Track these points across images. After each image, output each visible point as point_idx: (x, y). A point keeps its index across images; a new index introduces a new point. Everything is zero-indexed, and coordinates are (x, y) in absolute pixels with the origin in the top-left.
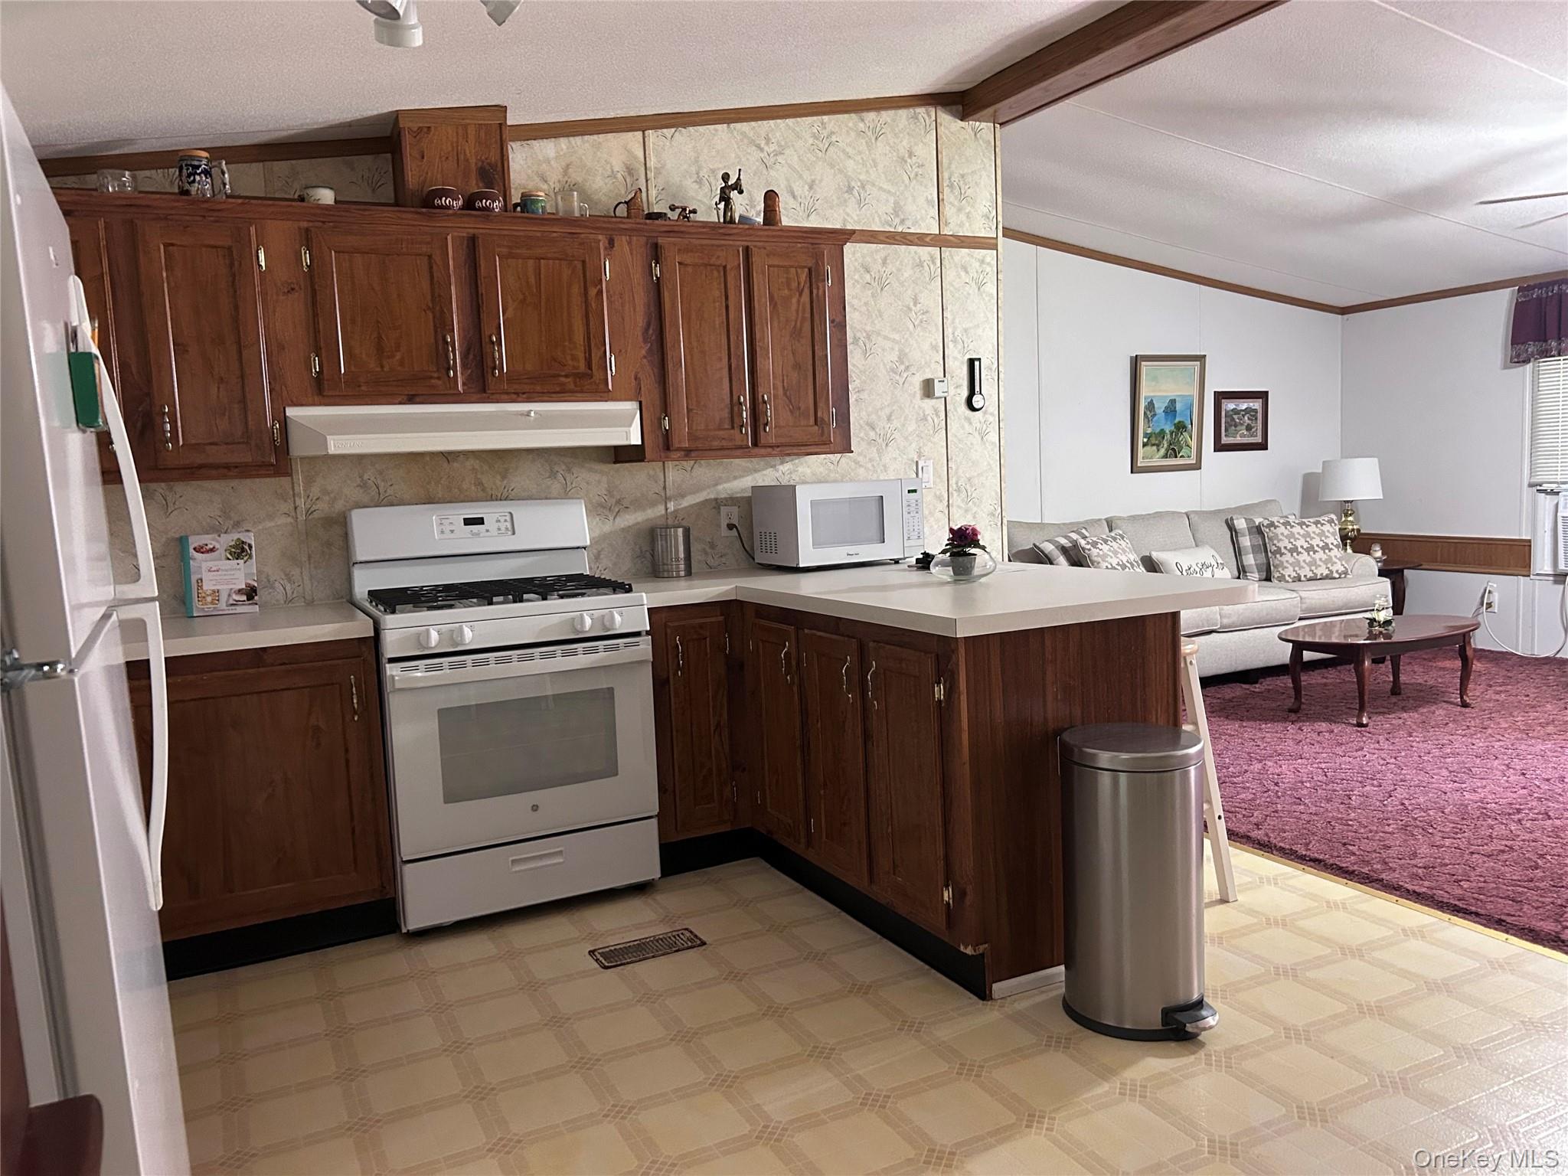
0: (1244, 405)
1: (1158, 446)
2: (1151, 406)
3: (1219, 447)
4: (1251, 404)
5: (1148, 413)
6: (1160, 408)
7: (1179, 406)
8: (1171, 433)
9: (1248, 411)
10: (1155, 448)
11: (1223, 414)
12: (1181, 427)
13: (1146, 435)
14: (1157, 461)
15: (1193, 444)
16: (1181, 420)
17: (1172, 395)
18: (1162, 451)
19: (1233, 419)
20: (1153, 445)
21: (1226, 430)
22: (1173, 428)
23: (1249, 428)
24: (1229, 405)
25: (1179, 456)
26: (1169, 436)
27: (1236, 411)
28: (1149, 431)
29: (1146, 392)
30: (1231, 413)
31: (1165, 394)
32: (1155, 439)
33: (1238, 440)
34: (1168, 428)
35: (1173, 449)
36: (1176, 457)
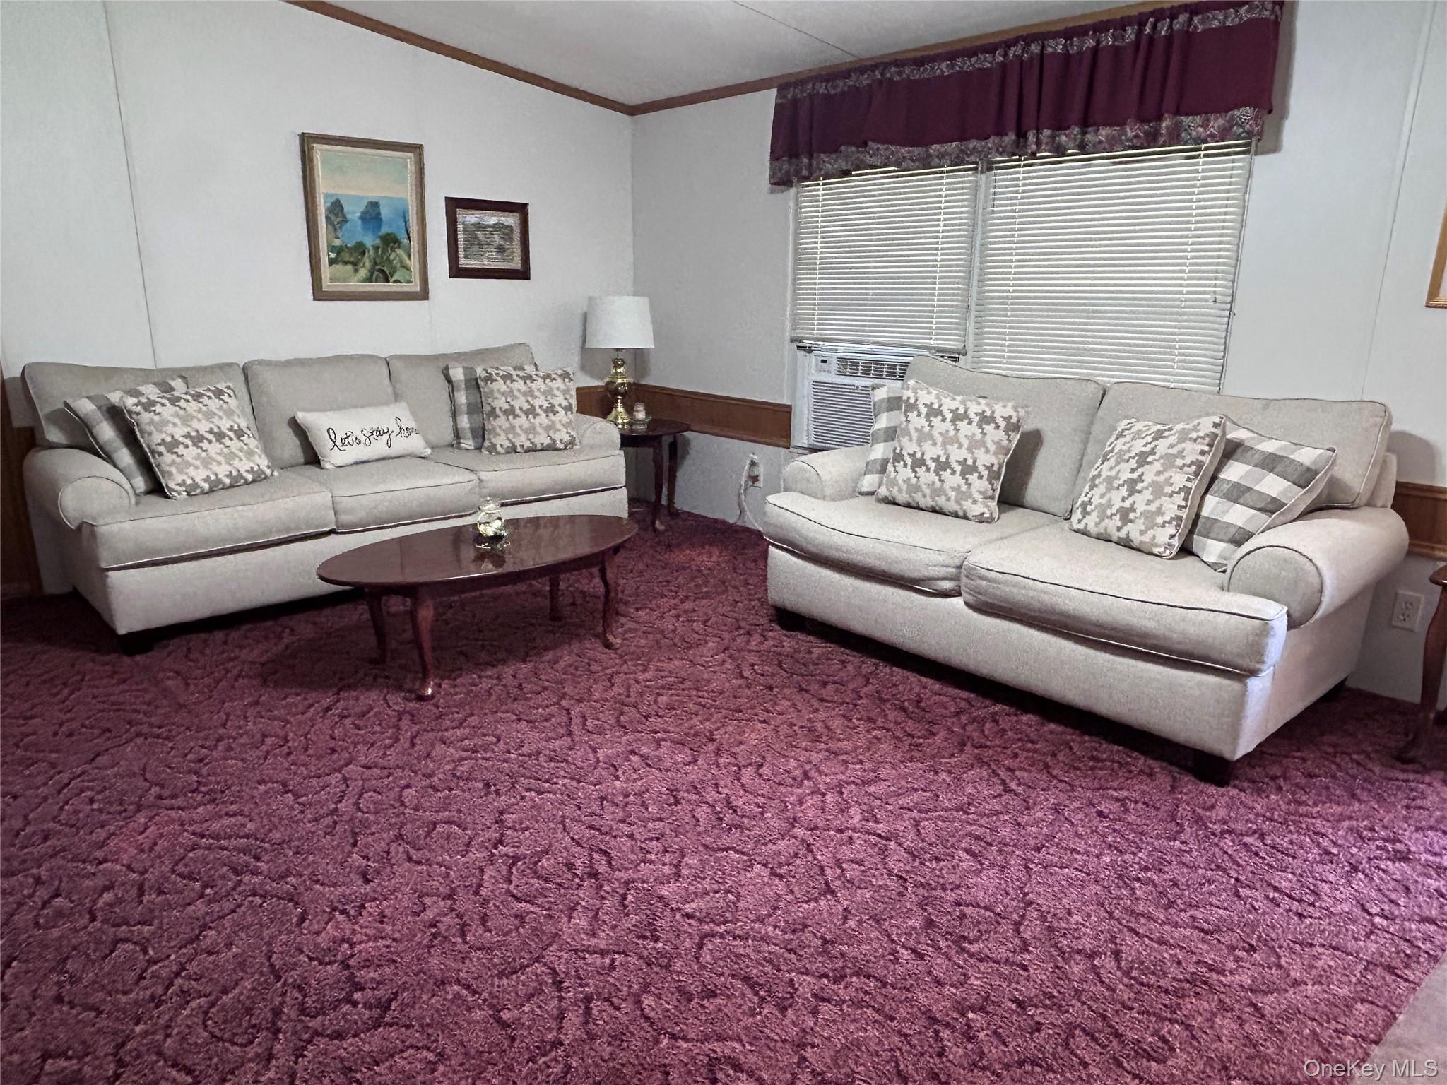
0: (492, 219)
1: (354, 264)
2: (336, 208)
3: (457, 271)
4: (503, 219)
5: (333, 218)
6: (354, 213)
7: (385, 212)
8: (376, 248)
9: (499, 227)
10: (349, 267)
11: (460, 227)
12: (390, 241)
13: (332, 248)
14: (355, 285)
15: (414, 264)
16: (390, 231)
17: (373, 195)
18: (363, 273)
19: (476, 237)
20: (346, 263)
21: (466, 250)
22: (378, 242)
23: (501, 250)
24: (468, 218)
25: (392, 280)
26: (371, 252)
27: (479, 226)
28: (337, 243)
29: (325, 188)
30: (472, 228)
31: (361, 194)
32: (348, 255)
33: (484, 264)
34: (370, 241)
35: (383, 271)
36: (388, 281)
